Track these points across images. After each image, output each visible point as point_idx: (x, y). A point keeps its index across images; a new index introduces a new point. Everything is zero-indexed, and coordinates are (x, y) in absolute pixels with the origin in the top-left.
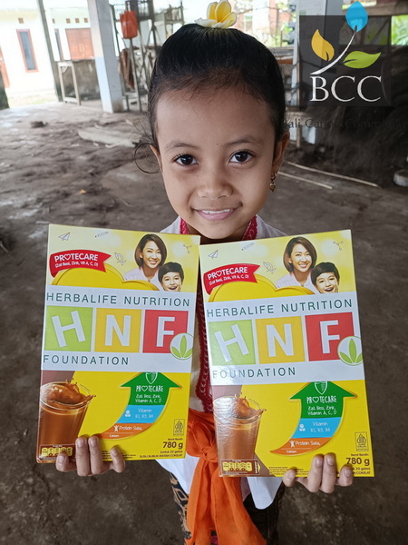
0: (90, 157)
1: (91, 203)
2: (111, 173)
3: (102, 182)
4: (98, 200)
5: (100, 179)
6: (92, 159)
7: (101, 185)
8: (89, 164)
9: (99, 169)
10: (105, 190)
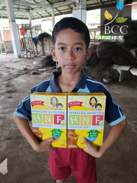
0: (8, 73)
1: (7, 90)
2: (15, 79)
3: (11, 82)
4: (10, 89)
5: (11, 81)
6: (9, 74)
7: (11, 83)
8: (8, 76)
9: (11, 78)
10: (13, 85)
